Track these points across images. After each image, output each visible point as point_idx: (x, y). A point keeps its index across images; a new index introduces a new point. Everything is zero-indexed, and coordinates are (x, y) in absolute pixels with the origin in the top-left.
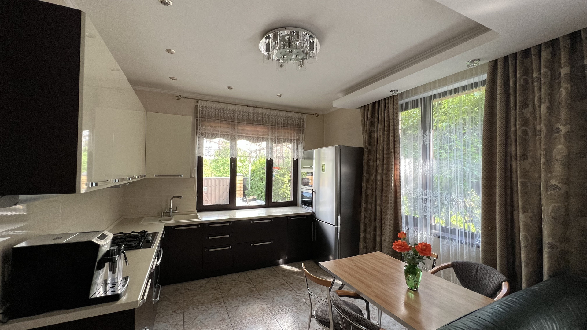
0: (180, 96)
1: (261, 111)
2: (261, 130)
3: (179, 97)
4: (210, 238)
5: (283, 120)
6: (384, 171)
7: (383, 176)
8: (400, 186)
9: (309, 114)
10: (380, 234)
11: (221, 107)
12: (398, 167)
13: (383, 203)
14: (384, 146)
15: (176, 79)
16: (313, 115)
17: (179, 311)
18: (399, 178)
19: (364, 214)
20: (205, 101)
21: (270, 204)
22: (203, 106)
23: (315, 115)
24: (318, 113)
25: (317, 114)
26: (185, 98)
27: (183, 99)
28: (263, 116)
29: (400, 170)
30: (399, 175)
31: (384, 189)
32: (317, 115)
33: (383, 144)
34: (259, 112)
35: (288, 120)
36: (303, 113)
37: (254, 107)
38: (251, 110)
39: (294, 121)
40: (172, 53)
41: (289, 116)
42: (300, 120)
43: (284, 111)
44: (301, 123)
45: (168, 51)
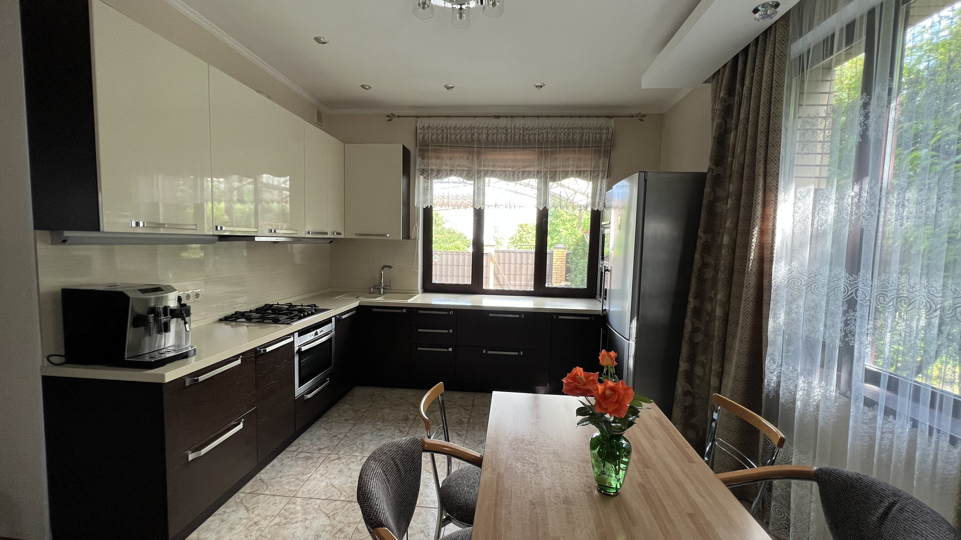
0: (392, 114)
1: (519, 122)
2: (522, 157)
3: (390, 117)
4: (419, 330)
5: (563, 134)
6: (740, 223)
7: (736, 236)
8: (772, 261)
9: (621, 117)
10: (720, 370)
11: (451, 124)
12: (773, 210)
13: (732, 300)
14: (744, 161)
15: (370, 88)
16: (632, 116)
17: (352, 422)
18: (770, 239)
19: (693, 323)
20: (428, 118)
21: (541, 289)
22: (424, 127)
23: (637, 116)
24: (643, 112)
25: (640, 113)
26: (398, 117)
27: (395, 119)
28: (523, 132)
29: (775, 218)
30: (771, 232)
31: (736, 267)
32: (641, 117)
33: (743, 155)
34: (515, 126)
35: (573, 134)
36: (607, 117)
37: (508, 117)
38: (502, 122)
39: (587, 134)
40: (325, 43)
41: (575, 126)
42: (601, 130)
43: (567, 117)
44: (603, 137)
45: (317, 39)
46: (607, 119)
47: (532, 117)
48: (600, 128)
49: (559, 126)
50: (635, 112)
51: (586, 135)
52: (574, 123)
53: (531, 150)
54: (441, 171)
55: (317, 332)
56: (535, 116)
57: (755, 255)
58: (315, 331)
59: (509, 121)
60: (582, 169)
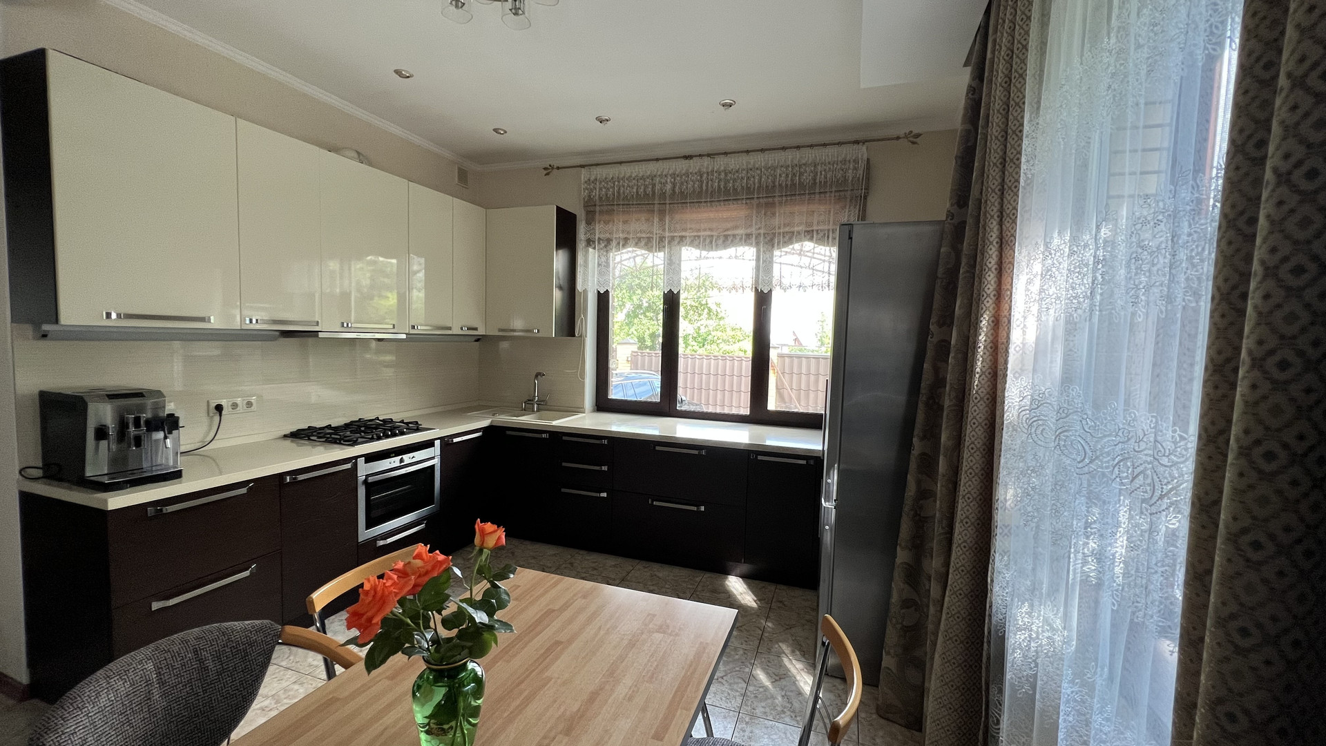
0: (550, 166)
1: (719, 163)
2: (735, 213)
3: (548, 170)
4: (564, 464)
5: (784, 175)
9: (879, 140)
10: (943, 570)
15: (506, 132)
16: (898, 138)
21: (759, 415)
22: (589, 180)
23: (906, 137)
24: (916, 131)
25: (911, 132)
26: (558, 168)
30: (1007, 323)
32: (913, 138)
34: (714, 168)
35: (801, 174)
36: (857, 142)
37: (703, 155)
38: (695, 165)
39: (823, 173)
40: (408, 77)
41: (804, 162)
42: (845, 164)
43: (791, 148)
44: (847, 174)
45: (398, 72)
46: (856, 146)
47: (739, 152)
48: (844, 161)
49: (778, 162)
50: (901, 132)
51: (821, 174)
52: (801, 157)
53: (740, 202)
54: (612, 240)
55: (402, 458)
56: (742, 152)
57: (985, 364)
58: (401, 457)
59: (706, 161)
60: (815, 228)
